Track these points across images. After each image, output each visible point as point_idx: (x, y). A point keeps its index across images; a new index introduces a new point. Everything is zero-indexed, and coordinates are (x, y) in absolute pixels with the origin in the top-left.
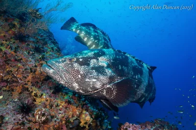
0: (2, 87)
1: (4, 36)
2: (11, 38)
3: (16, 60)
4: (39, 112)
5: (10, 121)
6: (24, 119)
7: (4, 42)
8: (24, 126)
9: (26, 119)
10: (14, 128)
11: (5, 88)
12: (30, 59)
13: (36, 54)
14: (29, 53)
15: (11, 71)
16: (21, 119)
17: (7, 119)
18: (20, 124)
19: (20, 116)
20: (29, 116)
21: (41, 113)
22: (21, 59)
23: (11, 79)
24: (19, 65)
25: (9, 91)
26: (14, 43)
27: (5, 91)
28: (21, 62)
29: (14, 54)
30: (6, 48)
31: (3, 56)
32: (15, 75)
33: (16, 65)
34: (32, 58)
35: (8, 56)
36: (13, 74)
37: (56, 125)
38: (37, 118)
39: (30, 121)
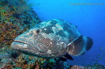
0: (5, 43)
1: (8, 15)
2: (12, 16)
3: (12, 28)
4: (21, 57)
5: (4, 62)
6: (13, 61)
7: (8, 18)
8: (12, 65)
9: (14, 61)
10: (7, 66)
11: (6, 43)
12: (21, 27)
13: (25, 25)
14: (20, 24)
15: (9, 34)
16: (11, 61)
17: (3, 60)
18: (10, 64)
19: (11, 59)
20: (16, 59)
21: (22, 57)
22: (16, 27)
23: (9, 38)
24: (14, 30)
25: (8, 45)
26: (13, 18)
27: (6, 45)
28: (15, 29)
29: (12, 24)
30: (8, 21)
31: (5, 26)
32: (11, 36)
33: (12, 31)
34: (23, 27)
35: (8, 26)
36: (10, 36)
37: (32, 65)
38: (20, 60)
39: (16, 62)
